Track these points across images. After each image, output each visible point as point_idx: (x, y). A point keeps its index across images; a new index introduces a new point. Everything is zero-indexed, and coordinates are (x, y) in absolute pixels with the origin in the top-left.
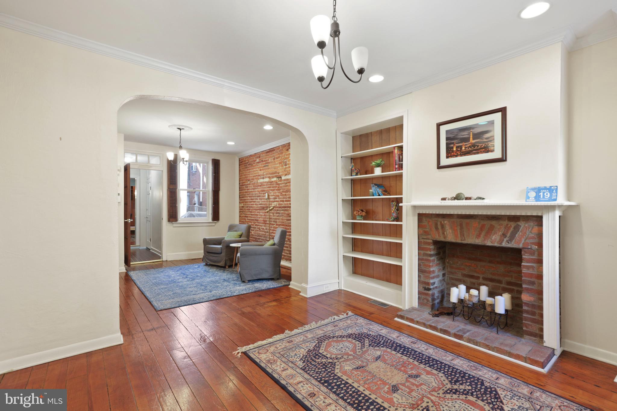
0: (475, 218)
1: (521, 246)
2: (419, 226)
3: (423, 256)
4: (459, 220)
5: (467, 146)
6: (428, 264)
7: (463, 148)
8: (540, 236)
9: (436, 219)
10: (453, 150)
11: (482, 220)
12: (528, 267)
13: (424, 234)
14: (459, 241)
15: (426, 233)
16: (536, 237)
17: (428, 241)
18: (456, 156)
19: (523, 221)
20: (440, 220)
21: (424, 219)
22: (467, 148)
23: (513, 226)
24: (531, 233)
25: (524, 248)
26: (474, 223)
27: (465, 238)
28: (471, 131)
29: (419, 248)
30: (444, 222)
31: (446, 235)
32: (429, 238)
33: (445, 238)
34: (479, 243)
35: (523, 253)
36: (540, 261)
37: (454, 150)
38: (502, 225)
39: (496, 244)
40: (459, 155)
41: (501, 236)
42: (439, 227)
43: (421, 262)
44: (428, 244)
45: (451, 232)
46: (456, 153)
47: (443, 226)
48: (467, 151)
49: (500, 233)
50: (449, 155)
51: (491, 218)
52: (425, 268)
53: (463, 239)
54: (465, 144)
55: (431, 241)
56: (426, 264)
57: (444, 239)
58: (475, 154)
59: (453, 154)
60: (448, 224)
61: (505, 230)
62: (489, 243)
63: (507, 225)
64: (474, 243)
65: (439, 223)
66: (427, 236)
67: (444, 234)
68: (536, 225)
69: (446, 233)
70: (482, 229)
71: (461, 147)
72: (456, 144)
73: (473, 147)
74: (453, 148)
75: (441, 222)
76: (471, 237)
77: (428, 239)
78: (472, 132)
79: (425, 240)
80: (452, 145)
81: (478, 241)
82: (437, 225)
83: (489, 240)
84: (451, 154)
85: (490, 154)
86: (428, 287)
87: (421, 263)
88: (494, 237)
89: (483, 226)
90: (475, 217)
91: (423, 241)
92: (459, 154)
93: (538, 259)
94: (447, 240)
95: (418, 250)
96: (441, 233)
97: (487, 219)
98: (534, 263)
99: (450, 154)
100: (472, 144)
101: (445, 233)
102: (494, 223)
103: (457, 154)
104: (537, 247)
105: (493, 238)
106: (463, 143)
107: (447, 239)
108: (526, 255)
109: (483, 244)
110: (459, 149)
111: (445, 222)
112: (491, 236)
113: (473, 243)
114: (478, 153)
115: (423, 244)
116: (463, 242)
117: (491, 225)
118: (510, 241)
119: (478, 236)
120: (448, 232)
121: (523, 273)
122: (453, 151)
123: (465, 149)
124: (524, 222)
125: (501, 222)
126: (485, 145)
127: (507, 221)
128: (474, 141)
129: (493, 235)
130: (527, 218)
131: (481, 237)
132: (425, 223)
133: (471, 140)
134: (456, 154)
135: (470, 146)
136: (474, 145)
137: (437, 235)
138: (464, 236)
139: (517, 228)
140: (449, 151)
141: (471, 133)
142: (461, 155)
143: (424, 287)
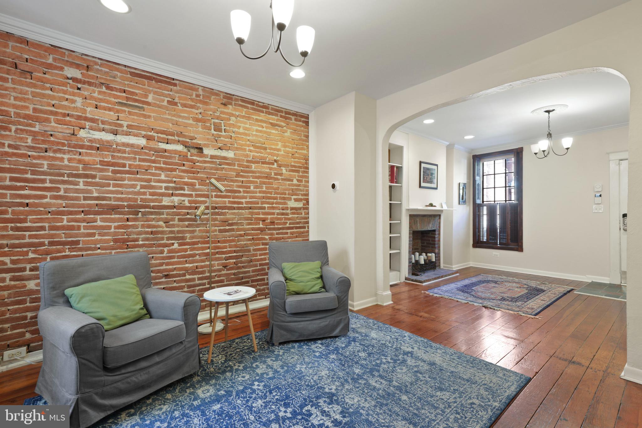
2: (409, 223)
8: (440, 223)
10: (425, 178)
12: (437, 237)
14: (421, 229)
15: (411, 227)
21: (411, 218)
32: (411, 230)
33: (417, 229)
35: (437, 230)
38: (432, 219)
39: (431, 229)
47: (417, 222)
51: (430, 216)
52: (410, 249)
55: (412, 232)
58: (430, 183)
69: (418, 226)
72: (426, 175)
75: (416, 219)
76: (425, 226)
81: (426, 229)
82: (415, 221)
84: (424, 180)
85: (434, 184)
90: (426, 216)
93: (439, 233)
95: (409, 238)
96: (416, 226)
98: (438, 235)
102: (430, 218)
103: (426, 181)
105: (430, 226)
109: (428, 229)
110: (427, 179)
111: (418, 219)
118: (434, 226)
124: (438, 218)
128: (430, 177)
130: (438, 215)
132: (412, 221)
136: (430, 179)
139: (437, 220)
142: (427, 183)
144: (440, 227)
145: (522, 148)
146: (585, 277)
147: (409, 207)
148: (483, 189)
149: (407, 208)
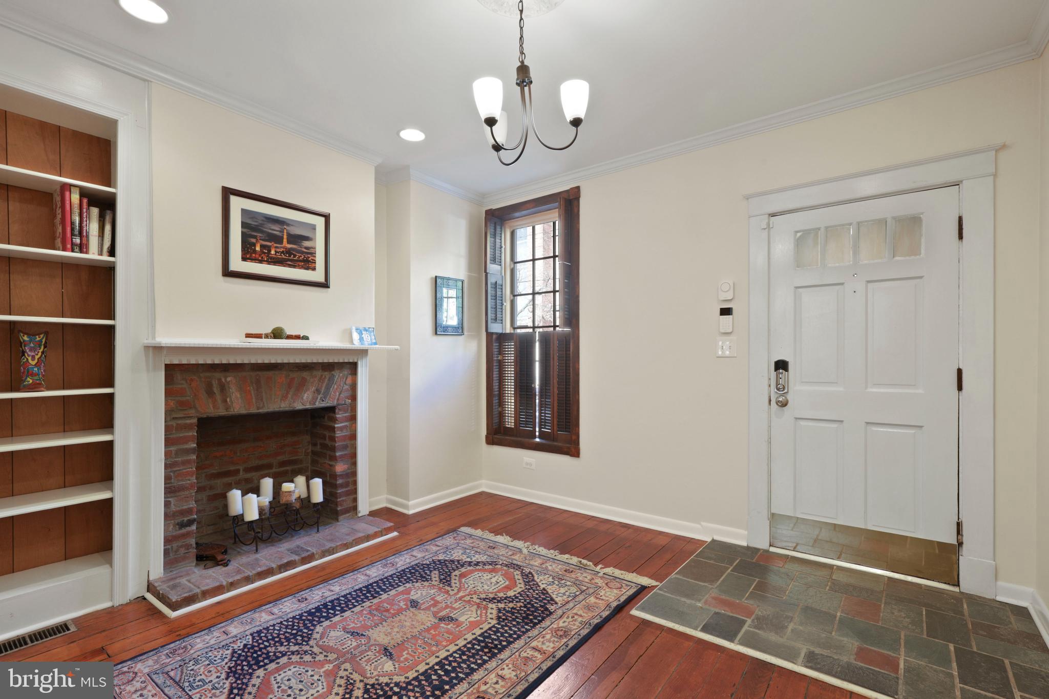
0: (280, 369)
1: (335, 403)
2: (168, 393)
3: (175, 458)
4: (253, 374)
5: (278, 250)
6: (188, 470)
7: (273, 252)
8: (354, 387)
9: (208, 374)
10: (255, 249)
11: (290, 371)
12: (341, 429)
13: (179, 408)
14: (254, 410)
15: (184, 405)
16: (349, 389)
17: (188, 421)
18: (261, 262)
19: (338, 369)
20: (217, 375)
21: (178, 376)
22: (278, 252)
23: (327, 377)
24: (346, 384)
25: (339, 405)
26: (280, 378)
27: (264, 403)
28: (285, 228)
29: (168, 442)
30: (226, 380)
31: (229, 403)
32: (191, 415)
33: (227, 409)
34: (286, 407)
35: (337, 411)
36: (353, 418)
37: (257, 249)
38: (316, 377)
39: (308, 406)
40: (265, 261)
41: (314, 392)
42: (216, 389)
43: (171, 472)
44: (188, 427)
45: (239, 396)
46: (260, 255)
47: (223, 388)
48: (279, 258)
49: (314, 389)
50: (248, 256)
51: (303, 367)
52: (182, 480)
53: (262, 405)
54: (275, 245)
55: (195, 421)
56: (184, 471)
57: (225, 411)
58: (290, 266)
59: (254, 255)
60: (234, 382)
61: (319, 384)
62: (299, 406)
63: (322, 376)
64: (278, 410)
65: (215, 383)
66: (186, 412)
67: (226, 401)
68: (350, 374)
69: (231, 400)
70: (290, 386)
71: (269, 248)
72: (260, 239)
73: (287, 255)
74: (254, 245)
75: (220, 380)
76: (275, 399)
77: (189, 417)
78: (287, 230)
79: (180, 422)
80: (253, 240)
81: (284, 406)
82: (212, 385)
83: (300, 400)
84: (251, 255)
85: (310, 272)
86: (188, 518)
87: (172, 474)
88: (306, 395)
89: (293, 379)
90: (279, 367)
91: (175, 425)
92: (266, 259)
93: (351, 416)
94: (231, 413)
95: (166, 445)
96: (219, 401)
97: (296, 370)
98: (346, 421)
99: (248, 254)
100: (286, 249)
101: (228, 400)
102: (305, 374)
103: (262, 258)
104: (350, 401)
105: (305, 398)
106: (273, 243)
107: (232, 410)
108: (340, 413)
109: (292, 408)
110: (266, 251)
111: (229, 379)
112: (303, 394)
113: (276, 410)
114: (294, 267)
115: (174, 431)
116: (260, 411)
117: (303, 378)
118: (324, 398)
119: (284, 397)
120: (233, 397)
121: (337, 437)
122: (255, 251)
123: (275, 254)
124: (339, 371)
125: (315, 373)
126: (305, 257)
127: (321, 371)
128: (289, 246)
129: (304, 394)
130: (341, 365)
131: (289, 398)
132: (182, 384)
133: (284, 243)
134: (260, 258)
135: (282, 252)
136: (289, 252)
137: (211, 406)
138: (262, 400)
139: (331, 379)
140: (248, 249)
141: (285, 231)
142: (269, 263)
143: (178, 524)
144: (354, 398)
145: (578, 188)
146: (698, 526)
147: (154, 338)
148: (514, 295)
149: (150, 342)
